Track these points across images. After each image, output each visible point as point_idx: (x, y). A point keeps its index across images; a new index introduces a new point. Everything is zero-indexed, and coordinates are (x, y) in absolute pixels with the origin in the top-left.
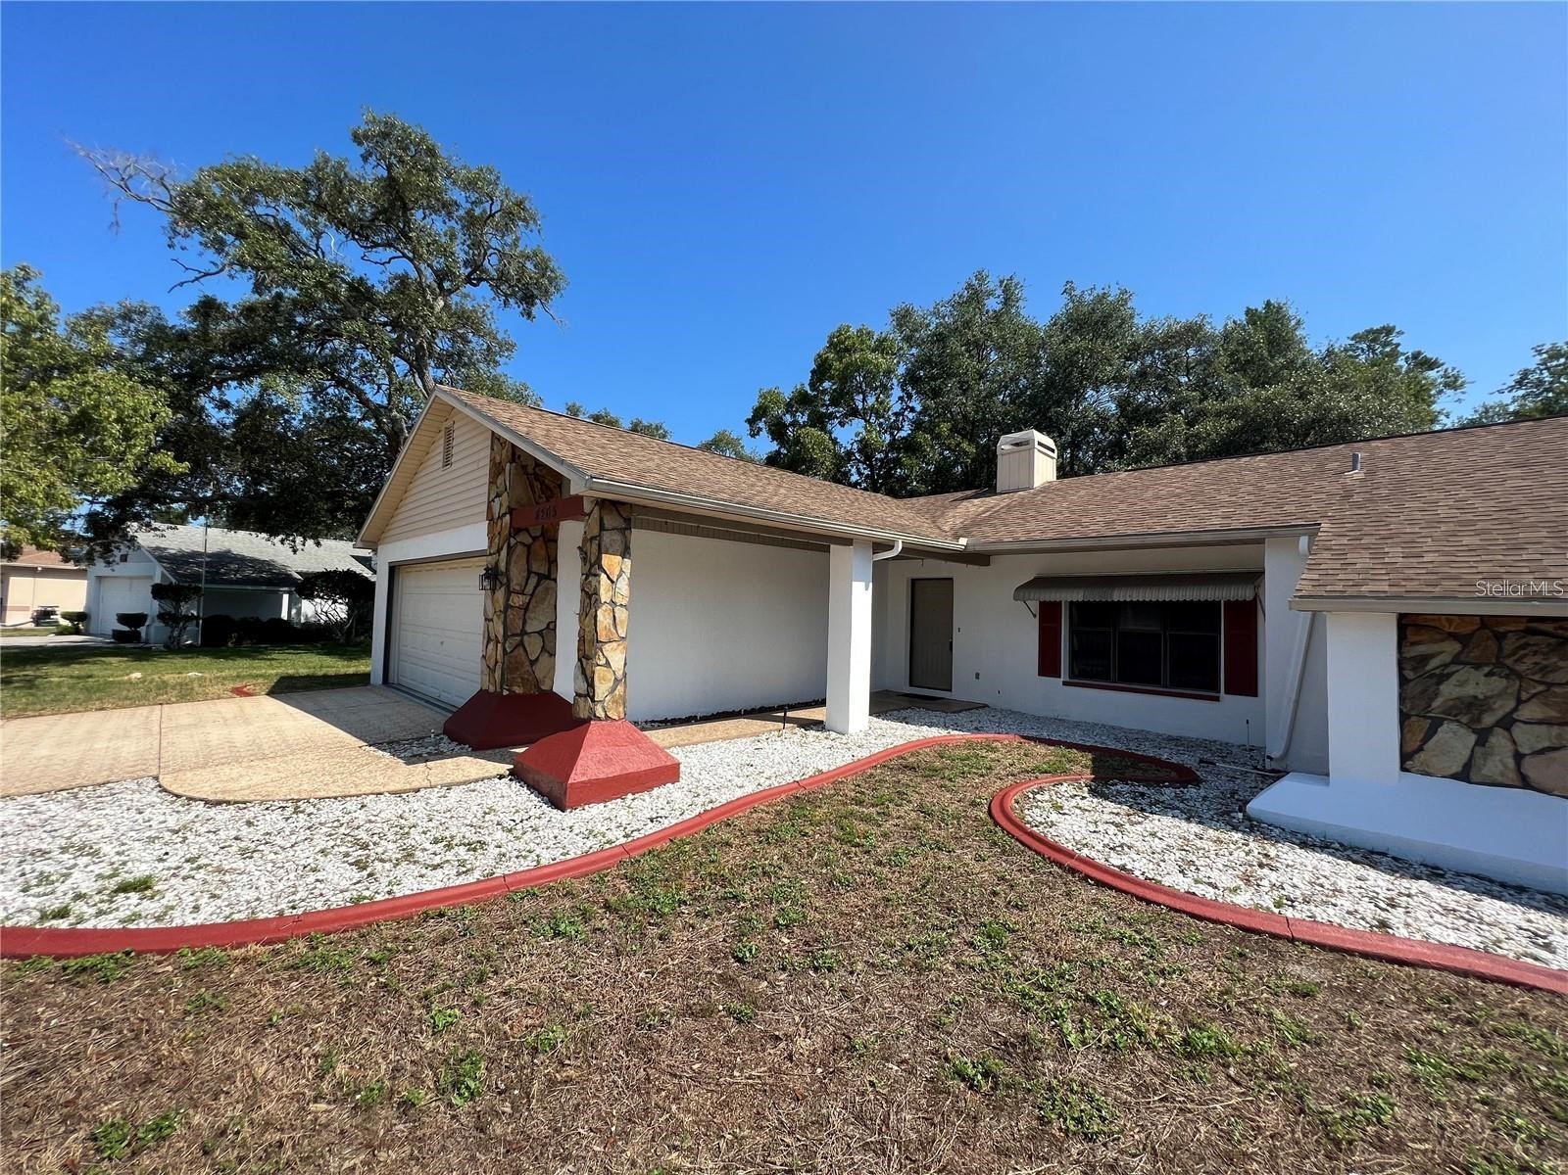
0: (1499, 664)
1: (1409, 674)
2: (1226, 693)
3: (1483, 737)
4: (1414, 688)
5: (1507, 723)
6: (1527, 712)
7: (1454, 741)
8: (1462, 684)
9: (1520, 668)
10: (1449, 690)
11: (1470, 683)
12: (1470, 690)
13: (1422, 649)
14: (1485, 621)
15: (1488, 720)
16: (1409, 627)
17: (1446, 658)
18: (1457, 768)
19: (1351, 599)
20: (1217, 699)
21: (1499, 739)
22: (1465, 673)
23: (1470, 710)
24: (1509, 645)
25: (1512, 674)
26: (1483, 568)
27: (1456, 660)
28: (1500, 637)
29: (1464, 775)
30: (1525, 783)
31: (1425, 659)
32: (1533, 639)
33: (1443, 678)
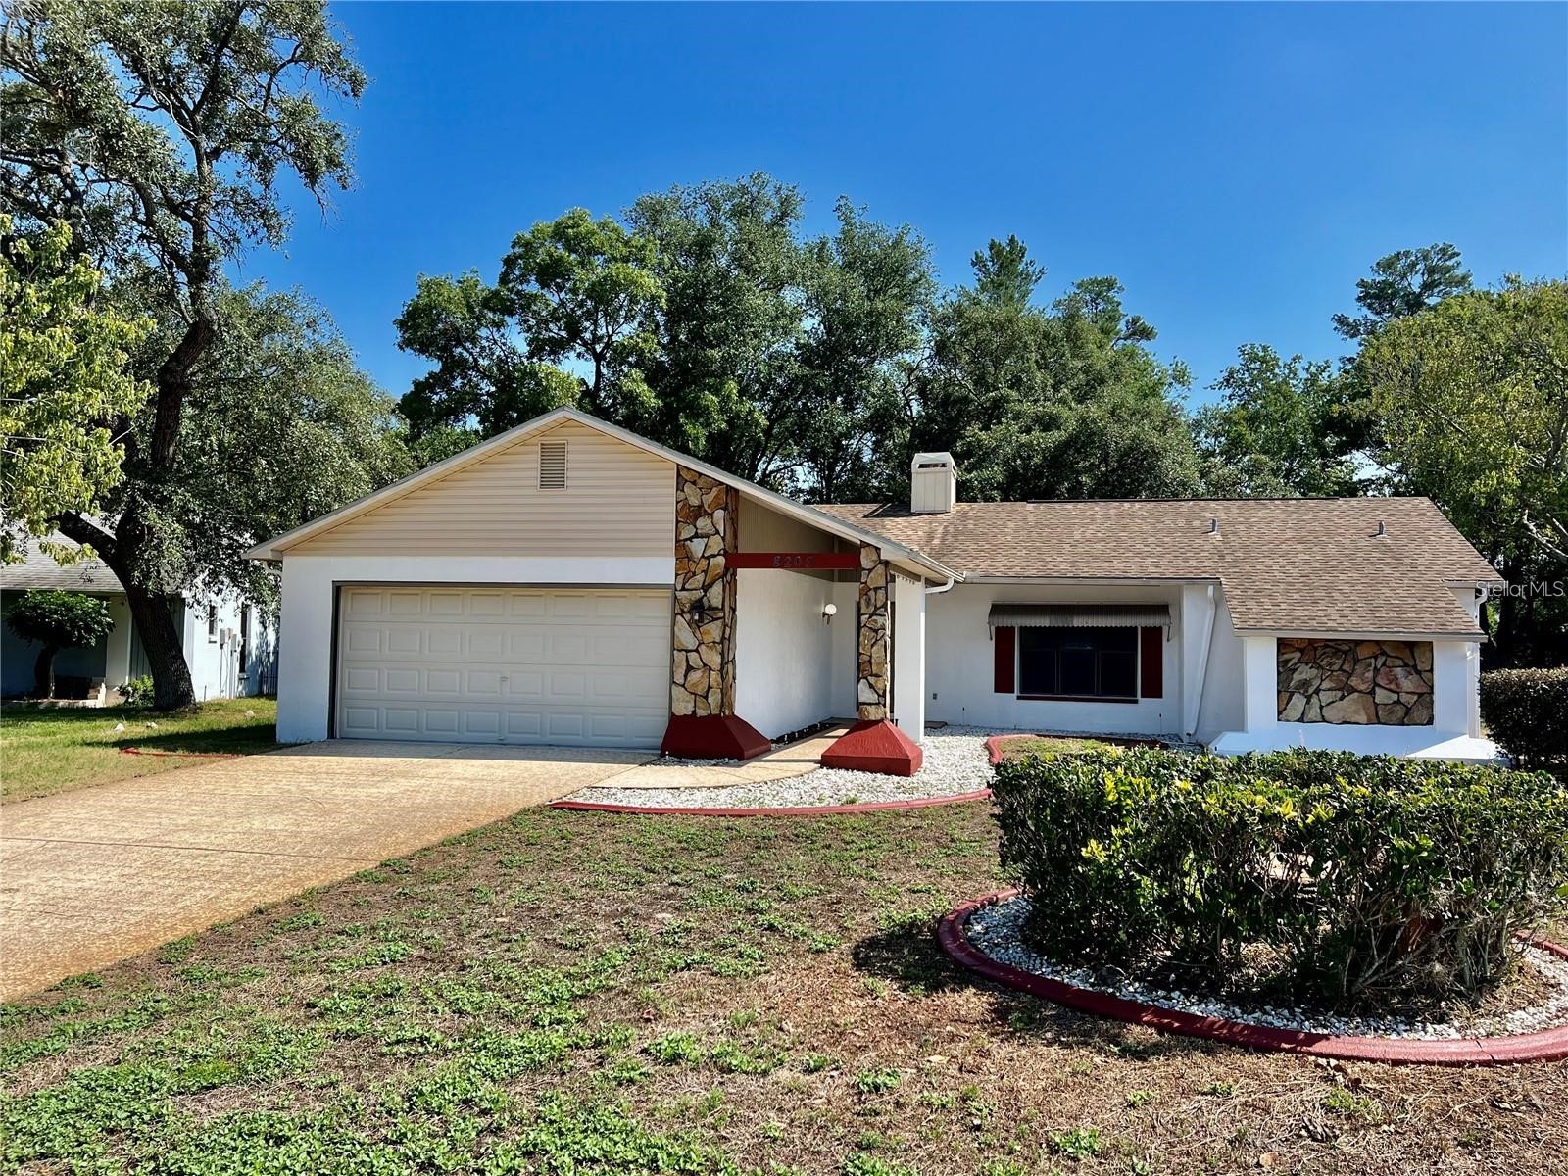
0: (1315, 663)
1: (1281, 670)
2: (1142, 696)
3: (1309, 698)
4: (1283, 677)
5: (1317, 691)
6: (1325, 685)
7: (1298, 701)
8: (1301, 674)
9: (1323, 664)
10: (1297, 677)
11: (1304, 673)
12: (1304, 676)
13: (1286, 656)
14: (1311, 641)
15: (1311, 691)
16: (1283, 644)
17: (1295, 660)
18: (1299, 716)
19: (1257, 629)
20: (1136, 702)
21: (1314, 700)
22: (1303, 668)
23: (1305, 684)
24: (1319, 652)
25: (1320, 667)
26: (1307, 613)
27: (1299, 662)
28: (1316, 649)
29: (1301, 720)
30: (1324, 721)
31: (1287, 661)
32: (1327, 650)
33: (1295, 670)
